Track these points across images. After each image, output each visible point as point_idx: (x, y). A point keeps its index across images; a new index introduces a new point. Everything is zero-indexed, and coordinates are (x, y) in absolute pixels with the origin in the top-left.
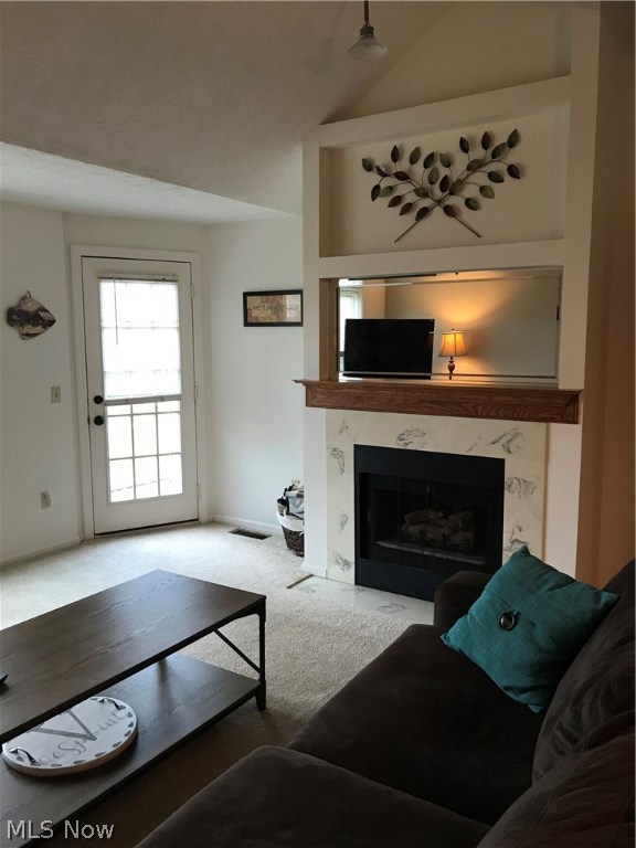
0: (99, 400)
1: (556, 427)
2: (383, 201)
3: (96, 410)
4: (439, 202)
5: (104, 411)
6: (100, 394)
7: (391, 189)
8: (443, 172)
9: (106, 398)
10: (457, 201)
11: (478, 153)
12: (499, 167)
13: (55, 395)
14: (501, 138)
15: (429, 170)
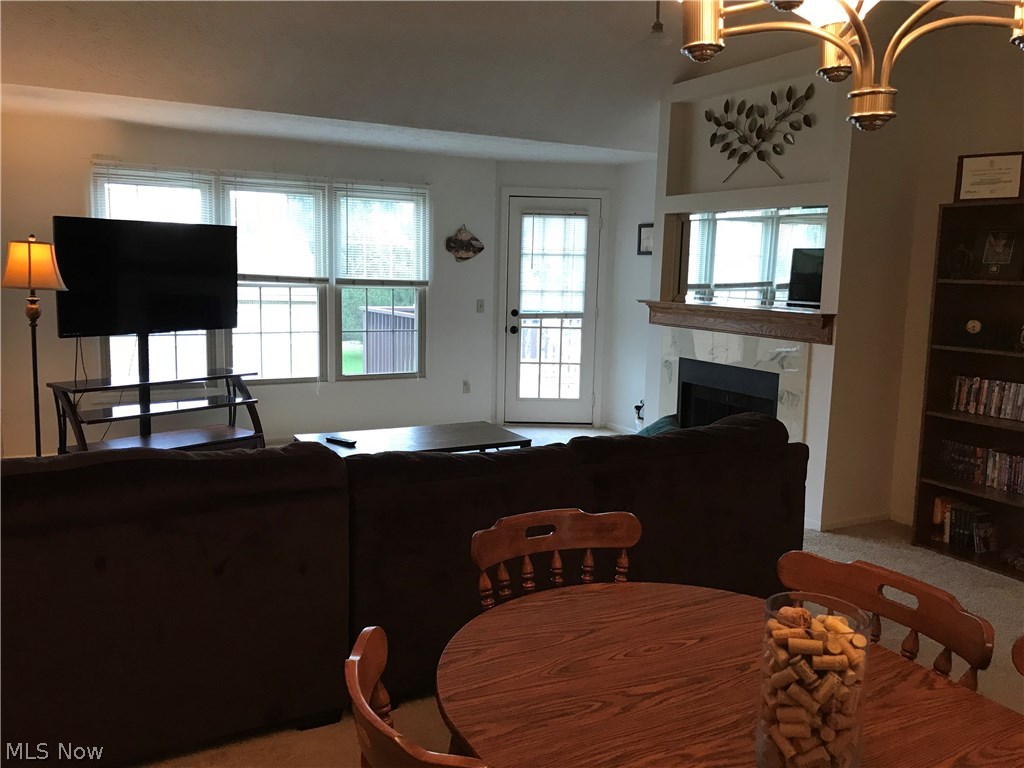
0: (515, 313)
1: (817, 347)
2: (718, 146)
3: (512, 322)
4: (755, 148)
5: (519, 323)
6: (516, 308)
7: (724, 137)
8: (760, 121)
9: (521, 312)
10: (767, 147)
11: (785, 105)
12: (798, 117)
13: (480, 306)
14: (801, 92)
15: (749, 121)
